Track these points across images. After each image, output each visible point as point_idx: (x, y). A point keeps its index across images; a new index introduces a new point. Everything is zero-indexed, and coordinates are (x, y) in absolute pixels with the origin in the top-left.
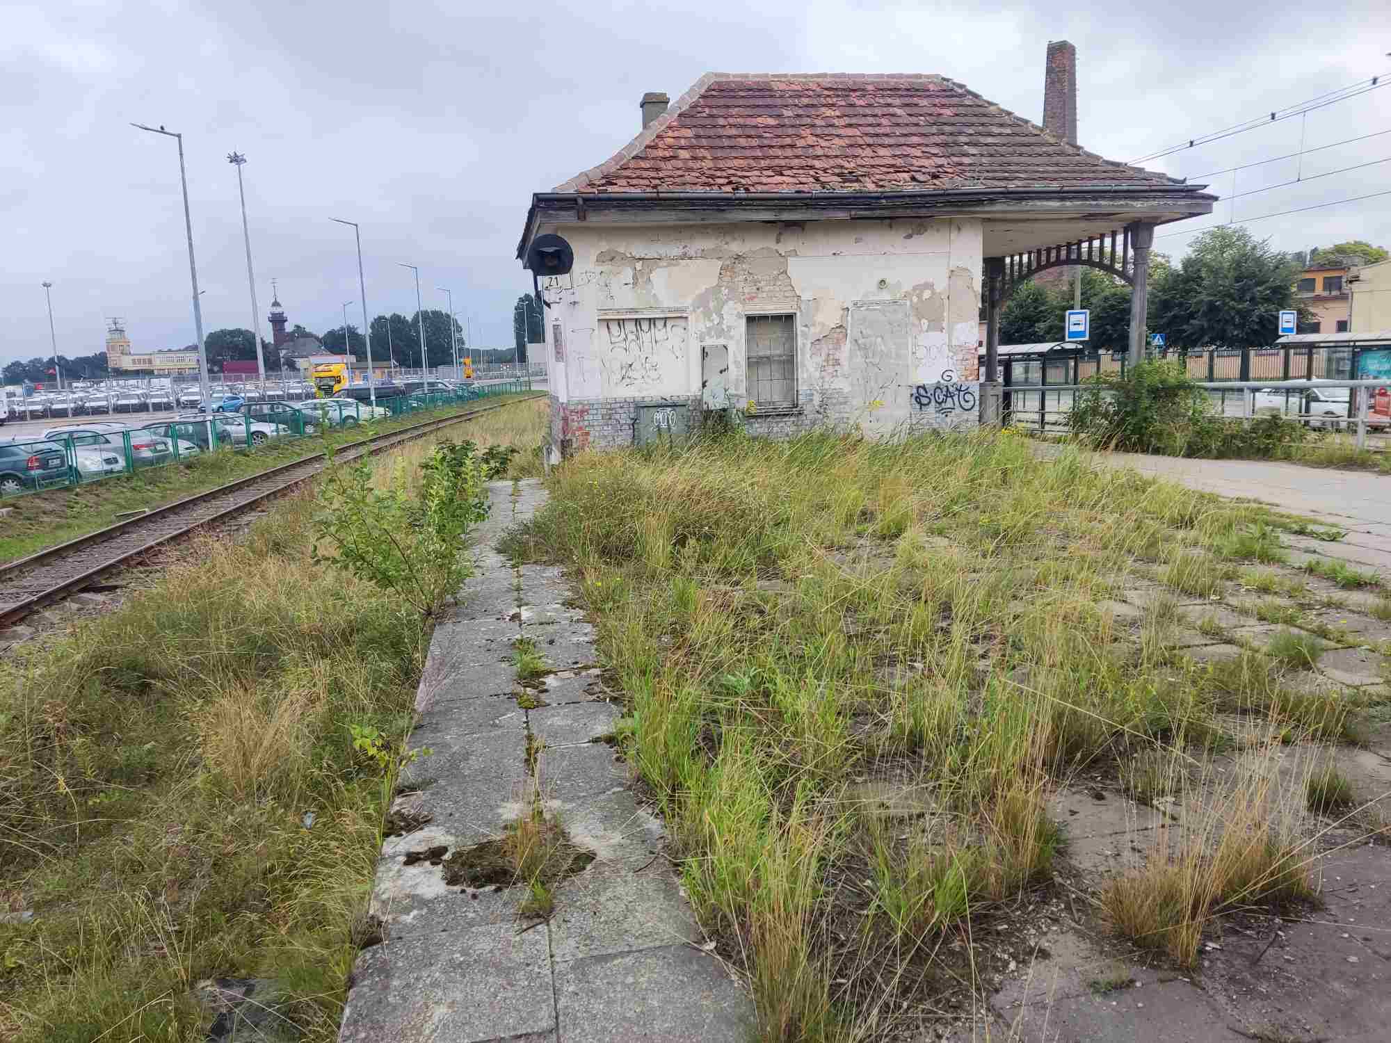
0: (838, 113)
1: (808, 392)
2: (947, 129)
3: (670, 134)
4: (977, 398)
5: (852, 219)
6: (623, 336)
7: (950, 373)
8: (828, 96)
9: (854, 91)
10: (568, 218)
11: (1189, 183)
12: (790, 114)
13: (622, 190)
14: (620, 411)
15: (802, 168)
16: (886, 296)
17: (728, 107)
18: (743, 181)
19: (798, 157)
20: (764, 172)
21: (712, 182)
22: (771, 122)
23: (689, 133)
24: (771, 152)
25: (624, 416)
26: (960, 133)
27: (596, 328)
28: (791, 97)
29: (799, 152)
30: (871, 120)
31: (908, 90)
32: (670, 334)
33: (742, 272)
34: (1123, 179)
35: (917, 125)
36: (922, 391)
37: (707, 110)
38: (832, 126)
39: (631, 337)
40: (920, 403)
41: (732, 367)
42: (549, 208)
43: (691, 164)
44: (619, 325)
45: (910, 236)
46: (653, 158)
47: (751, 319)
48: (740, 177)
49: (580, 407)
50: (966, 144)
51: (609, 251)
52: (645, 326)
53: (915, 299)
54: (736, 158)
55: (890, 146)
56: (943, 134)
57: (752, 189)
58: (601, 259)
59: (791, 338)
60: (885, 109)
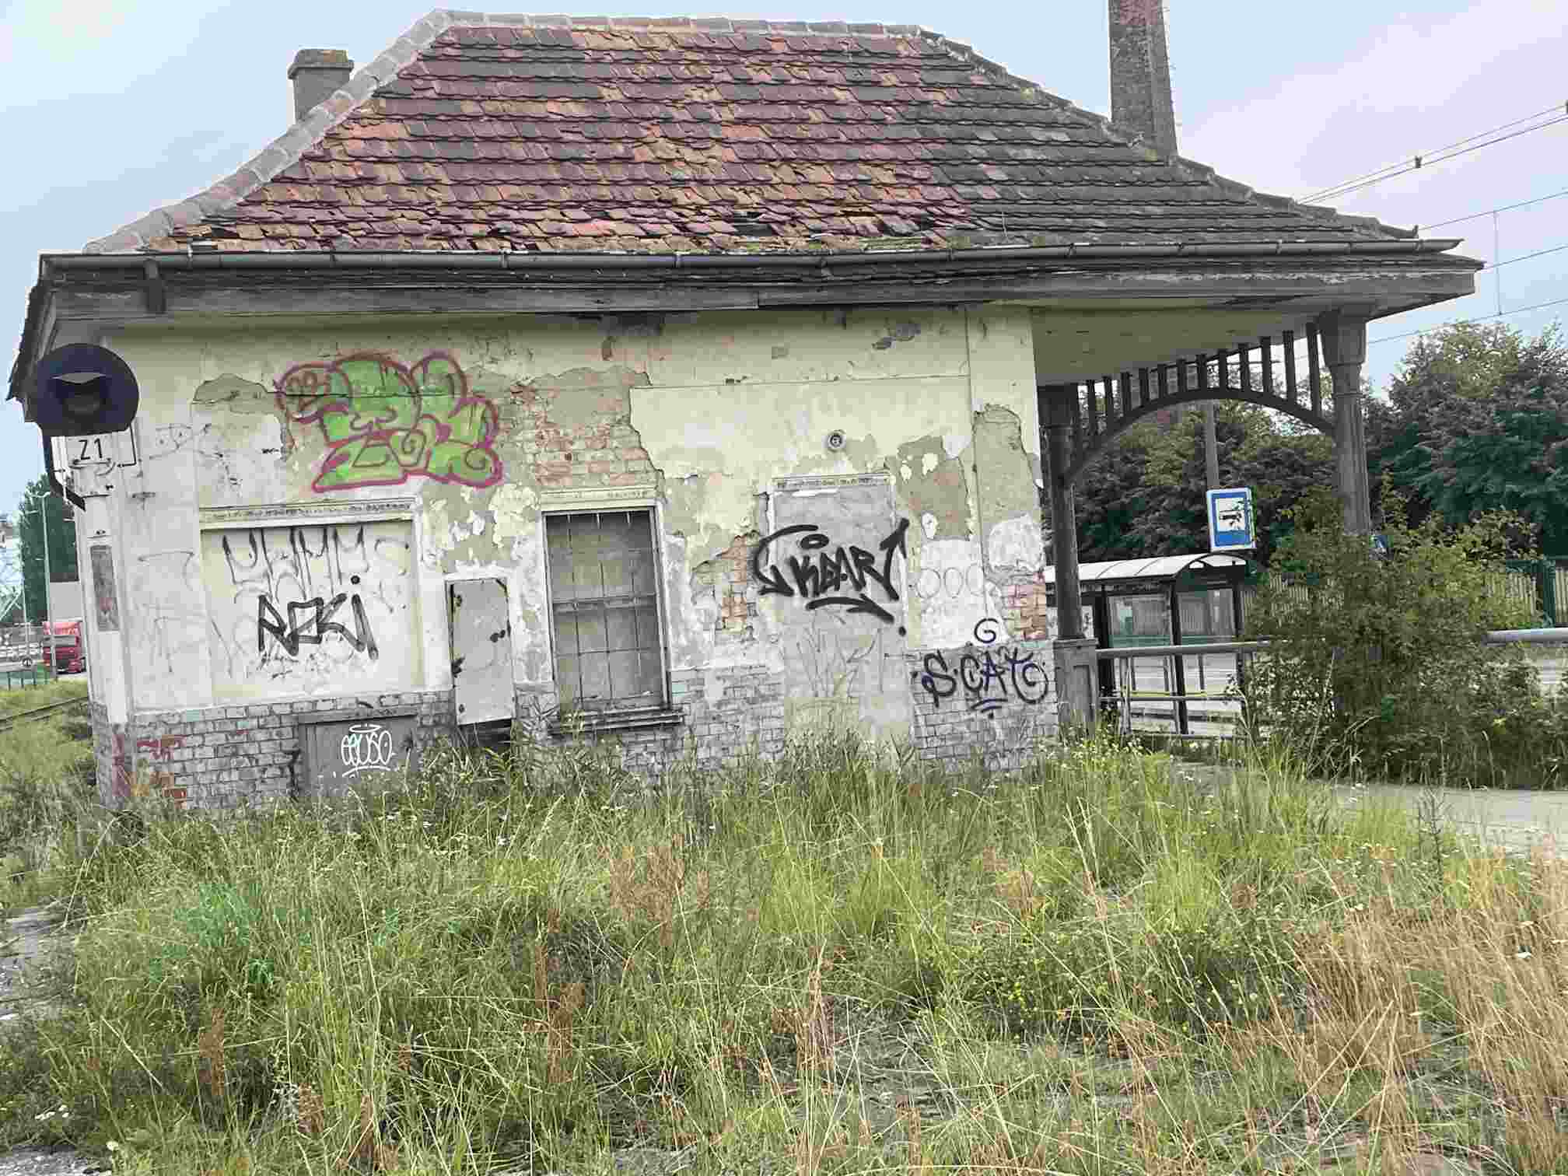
0: (715, 96)
1: (693, 675)
2: (940, 130)
3: (358, 131)
4: (1051, 676)
5: (761, 308)
6: (262, 566)
7: (991, 625)
8: (695, 62)
9: (747, 53)
10: (123, 306)
11: (1423, 235)
12: (616, 95)
13: (250, 246)
14: (260, 736)
15: (648, 204)
16: (845, 467)
17: (485, 79)
18: (524, 230)
19: (636, 182)
20: (569, 212)
21: (454, 231)
22: (575, 110)
23: (397, 130)
24: (581, 172)
25: (266, 747)
26: (972, 139)
27: (198, 552)
28: (616, 62)
29: (641, 172)
30: (785, 111)
31: (855, 54)
32: (372, 560)
33: (529, 422)
34: (1297, 229)
35: (881, 122)
36: (936, 666)
37: (435, 84)
38: (708, 121)
39: (281, 567)
40: (933, 691)
41: (519, 628)
42: (82, 286)
43: (405, 194)
44: (253, 542)
45: (884, 344)
46: (320, 182)
47: (554, 522)
48: (516, 221)
49: (159, 733)
50: (983, 160)
51: (221, 381)
52: (314, 542)
53: (906, 472)
54: (505, 182)
55: (831, 162)
56: (933, 141)
57: (543, 247)
58: (205, 396)
59: (648, 559)
60: (813, 90)
